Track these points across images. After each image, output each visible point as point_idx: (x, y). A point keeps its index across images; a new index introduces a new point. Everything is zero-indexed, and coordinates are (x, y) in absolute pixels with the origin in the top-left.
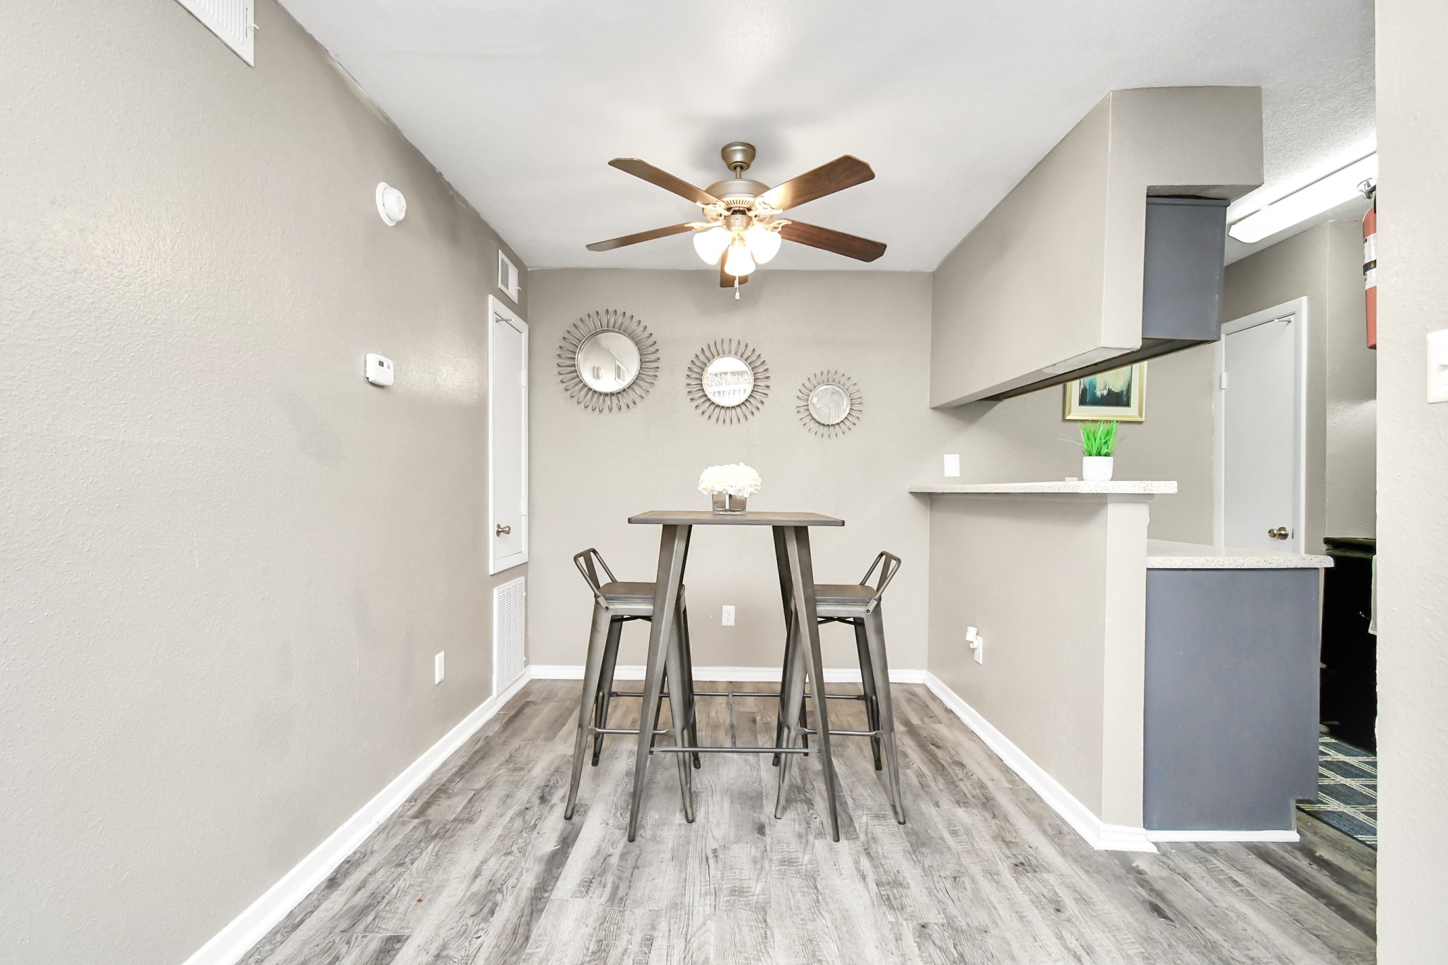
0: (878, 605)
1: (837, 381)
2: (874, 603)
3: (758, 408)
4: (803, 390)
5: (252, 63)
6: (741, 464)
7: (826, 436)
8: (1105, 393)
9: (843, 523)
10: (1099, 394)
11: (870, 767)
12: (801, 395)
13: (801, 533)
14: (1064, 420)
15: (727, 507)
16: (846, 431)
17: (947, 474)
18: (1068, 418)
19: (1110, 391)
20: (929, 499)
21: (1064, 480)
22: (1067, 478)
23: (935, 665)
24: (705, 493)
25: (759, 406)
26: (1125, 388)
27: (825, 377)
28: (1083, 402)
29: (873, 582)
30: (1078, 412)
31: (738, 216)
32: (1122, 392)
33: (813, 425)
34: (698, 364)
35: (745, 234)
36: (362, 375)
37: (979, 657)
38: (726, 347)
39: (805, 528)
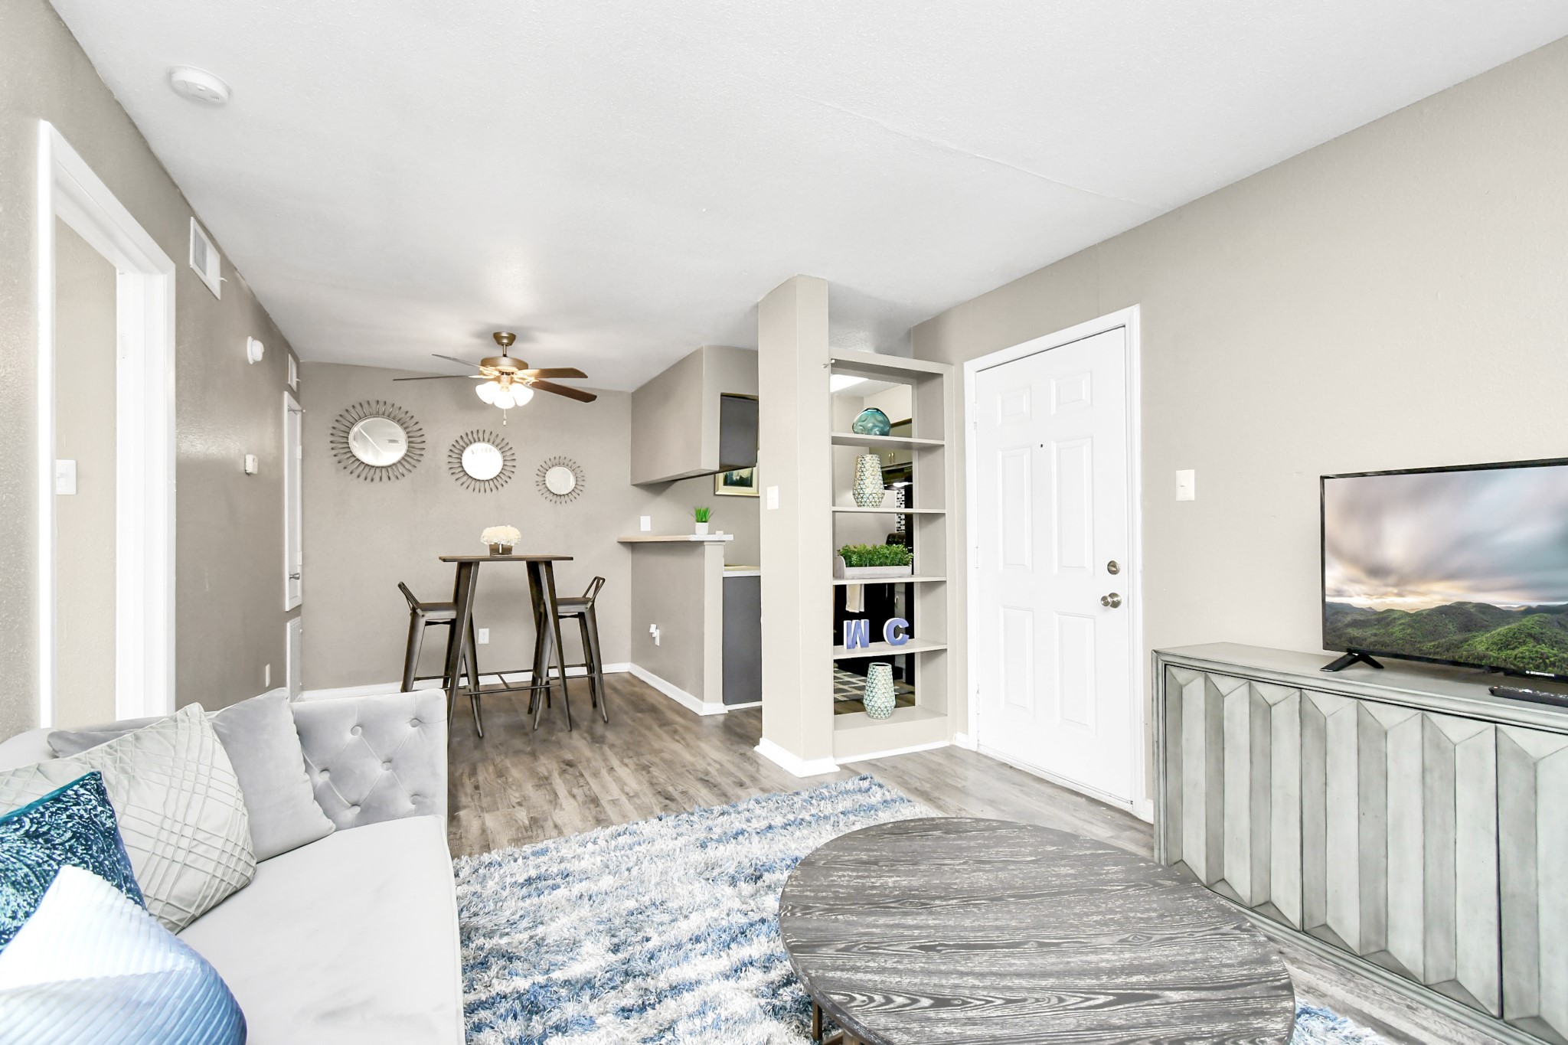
0: (593, 605)
1: (566, 464)
2: (590, 604)
3: (507, 482)
4: (541, 469)
5: (219, 297)
6: (509, 526)
7: (558, 502)
8: (738, 478)
9: (572, 559)
10: (734, 478)
11: (590, 707)
12: (539, 473)
13: (548, 564)
14: (715, 495)
15: (500, 551)
16: (573, 499)
17: (642, 529)
18: (717, 493)
19: (741, 477)
20: (633, 546)
21: (715, 534)
22: (717, 532)
23: (635, 658)
24: (486, 543)
25: (508, 480)
26: (749, 475)
27: (557, 460)
28: (726, 483)
29: (590, 595)
30: (724, 490)
31: (505, 376)
32: (747, 478)
33: (547, 494)
34: (458, 447)
35: (510, 387)
36: (243, 469)
37: (658, 642)
38: (481, 435)
39: (550, 563)
